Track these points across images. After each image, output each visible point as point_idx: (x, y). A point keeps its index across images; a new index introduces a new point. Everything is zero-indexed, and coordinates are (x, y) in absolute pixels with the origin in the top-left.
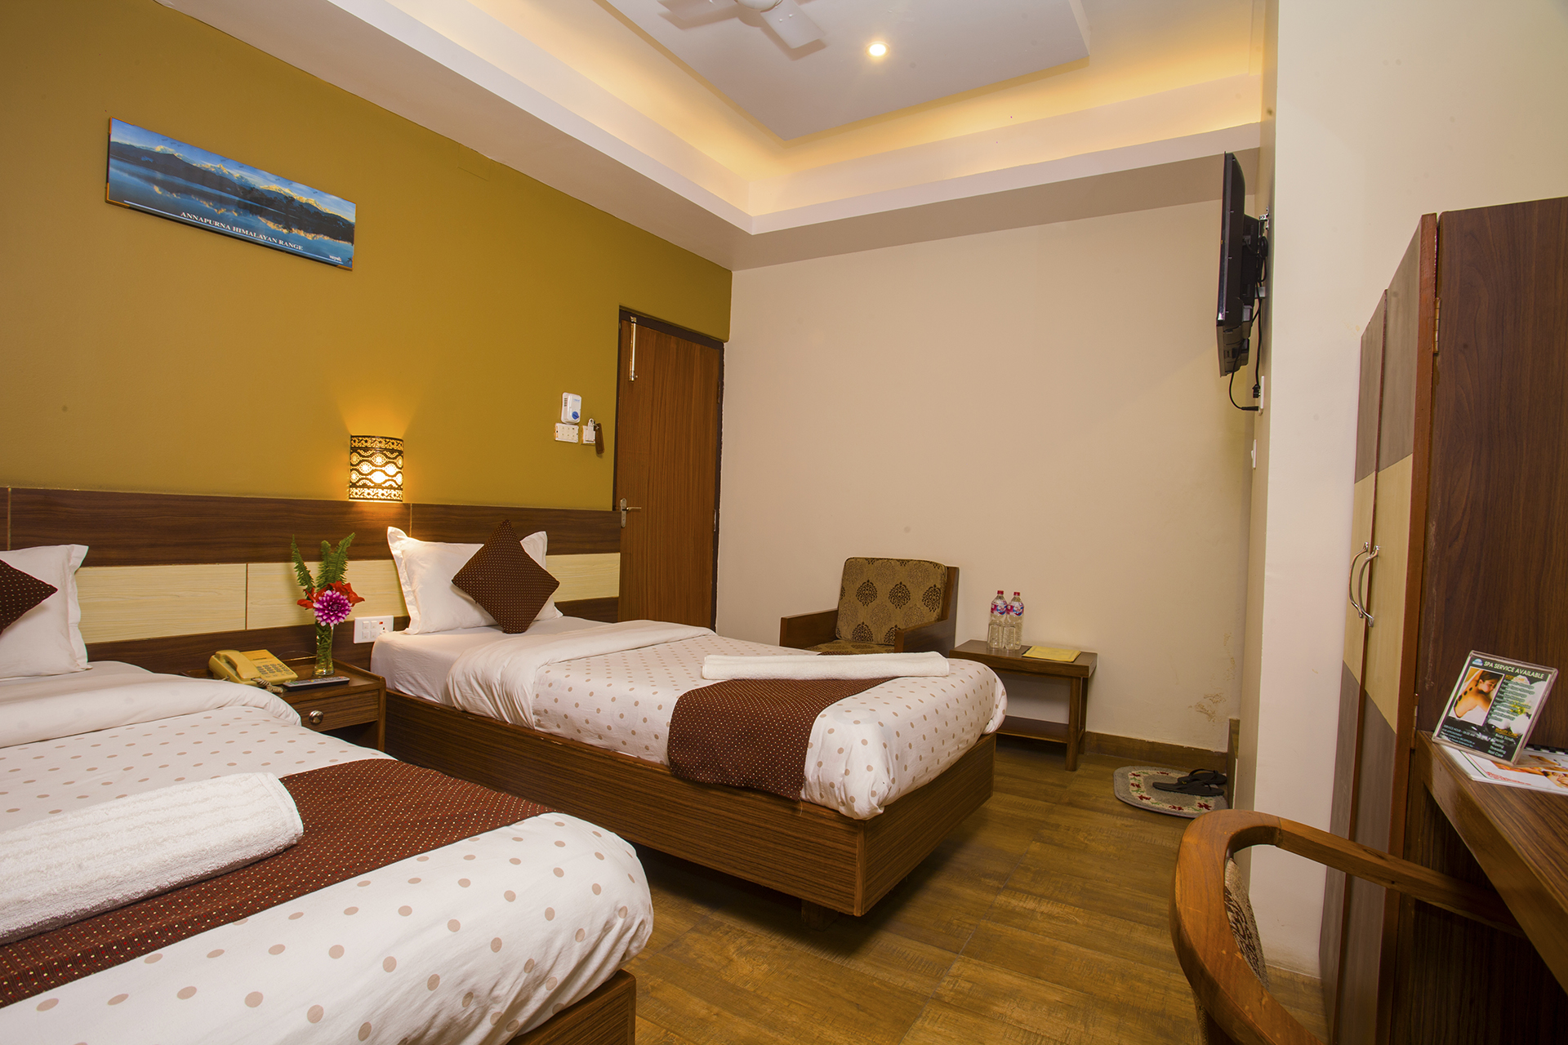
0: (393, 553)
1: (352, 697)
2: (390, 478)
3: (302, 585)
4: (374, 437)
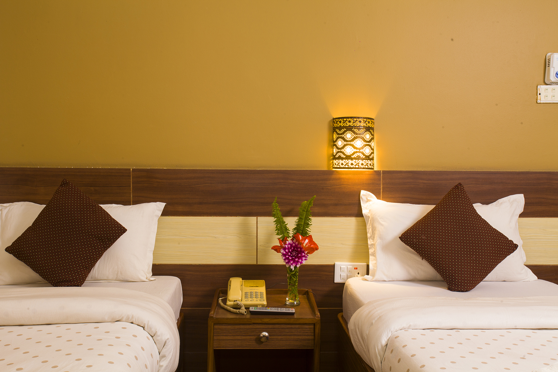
0: (364, 212)
1: (293, 326)
2: (358, 150)
3: (278, 234)
4: (355, 118)
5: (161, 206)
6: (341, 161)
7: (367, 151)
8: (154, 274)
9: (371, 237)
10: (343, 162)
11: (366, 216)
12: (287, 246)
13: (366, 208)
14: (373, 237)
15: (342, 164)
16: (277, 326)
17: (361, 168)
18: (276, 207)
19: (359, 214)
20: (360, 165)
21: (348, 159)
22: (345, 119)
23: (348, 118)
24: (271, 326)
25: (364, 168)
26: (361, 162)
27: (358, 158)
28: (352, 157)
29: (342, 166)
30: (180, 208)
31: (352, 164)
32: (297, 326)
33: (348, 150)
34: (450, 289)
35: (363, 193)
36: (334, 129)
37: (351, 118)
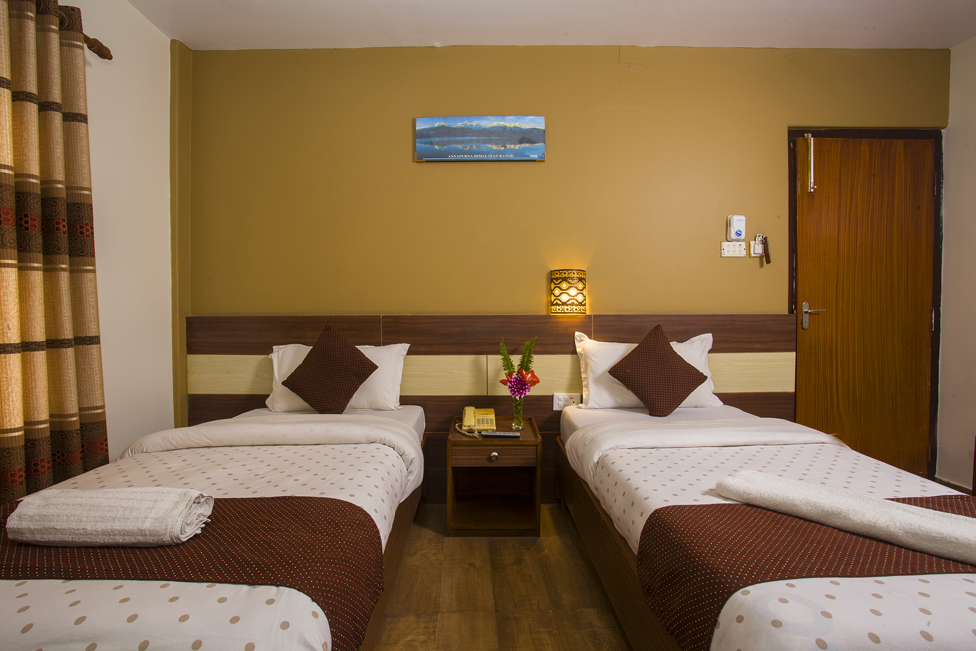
0: (578, 350)
1: (518, 447)
2: (572, 298)
3: (505, 370)
4: (569, 270)
5: (407, 346)
6: (558, 307)
7: (580, 298)
8: (401, 404)
9: (584, 371)
10: (560, 308)
11: (580, 353)
12: (512, 380)
13: (580, 347)
14: (586, 372)
15: (559, 310)
16: (505, 447)
17: (575, 313)
18: (504, 348)
19: (574, 352)
20: (574, 310)
21: (564, 305)
22: (561, 272)
23: (564, 270)
24: (500, 447)
25: (577, 313)
26: (575, 307)
27: (573, 304)
28: (568, 303)
29: (559, 312)
30: (422, 349)
31: (567, 309)
32: (522, 447)
33: (564, 298)
34: (650, 414)
35: (577, 333)
36: (552, 280)
37: (566, 270)
